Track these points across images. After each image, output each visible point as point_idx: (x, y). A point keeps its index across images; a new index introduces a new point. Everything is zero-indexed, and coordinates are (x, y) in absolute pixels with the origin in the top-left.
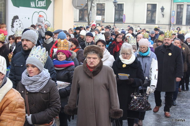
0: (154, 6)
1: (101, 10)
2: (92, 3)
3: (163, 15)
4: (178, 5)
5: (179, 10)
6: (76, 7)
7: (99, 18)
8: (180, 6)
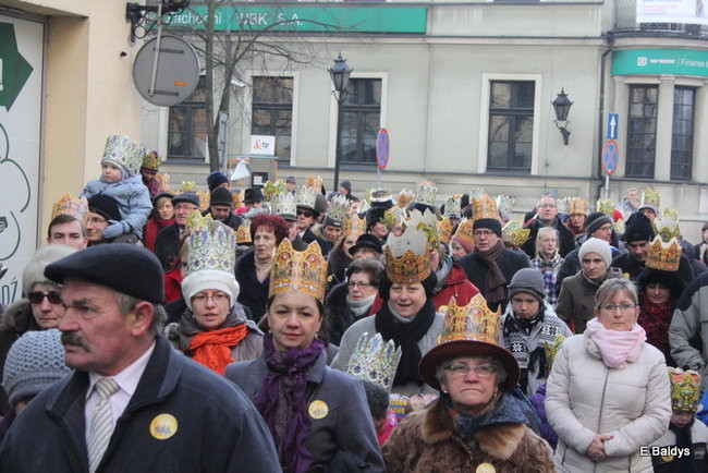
0: (524, 91)
1: (273, 112)
2: (230, 73)
3: (566, 134)
4: (632, 87)
5: (638, 111)
6: (153, 95)
7: (265, 146)
8: (643, 93)
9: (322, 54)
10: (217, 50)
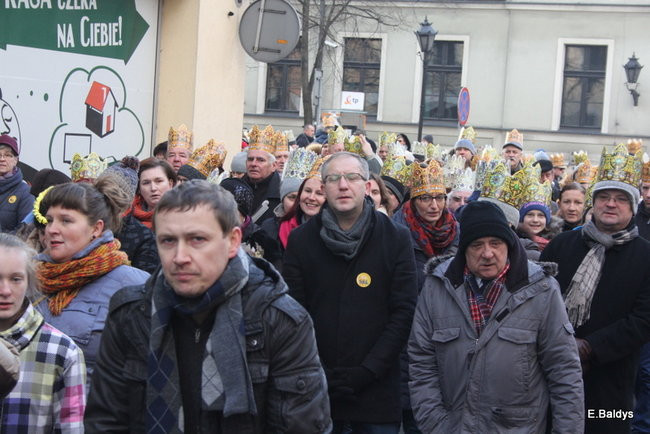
0: (596, 56)
1: (363, 70)
2: (324, 34)
3: (635, 95)
6: (255, 52)
7: (355, 101)
9: (410, 18)
10: (313, 12)
